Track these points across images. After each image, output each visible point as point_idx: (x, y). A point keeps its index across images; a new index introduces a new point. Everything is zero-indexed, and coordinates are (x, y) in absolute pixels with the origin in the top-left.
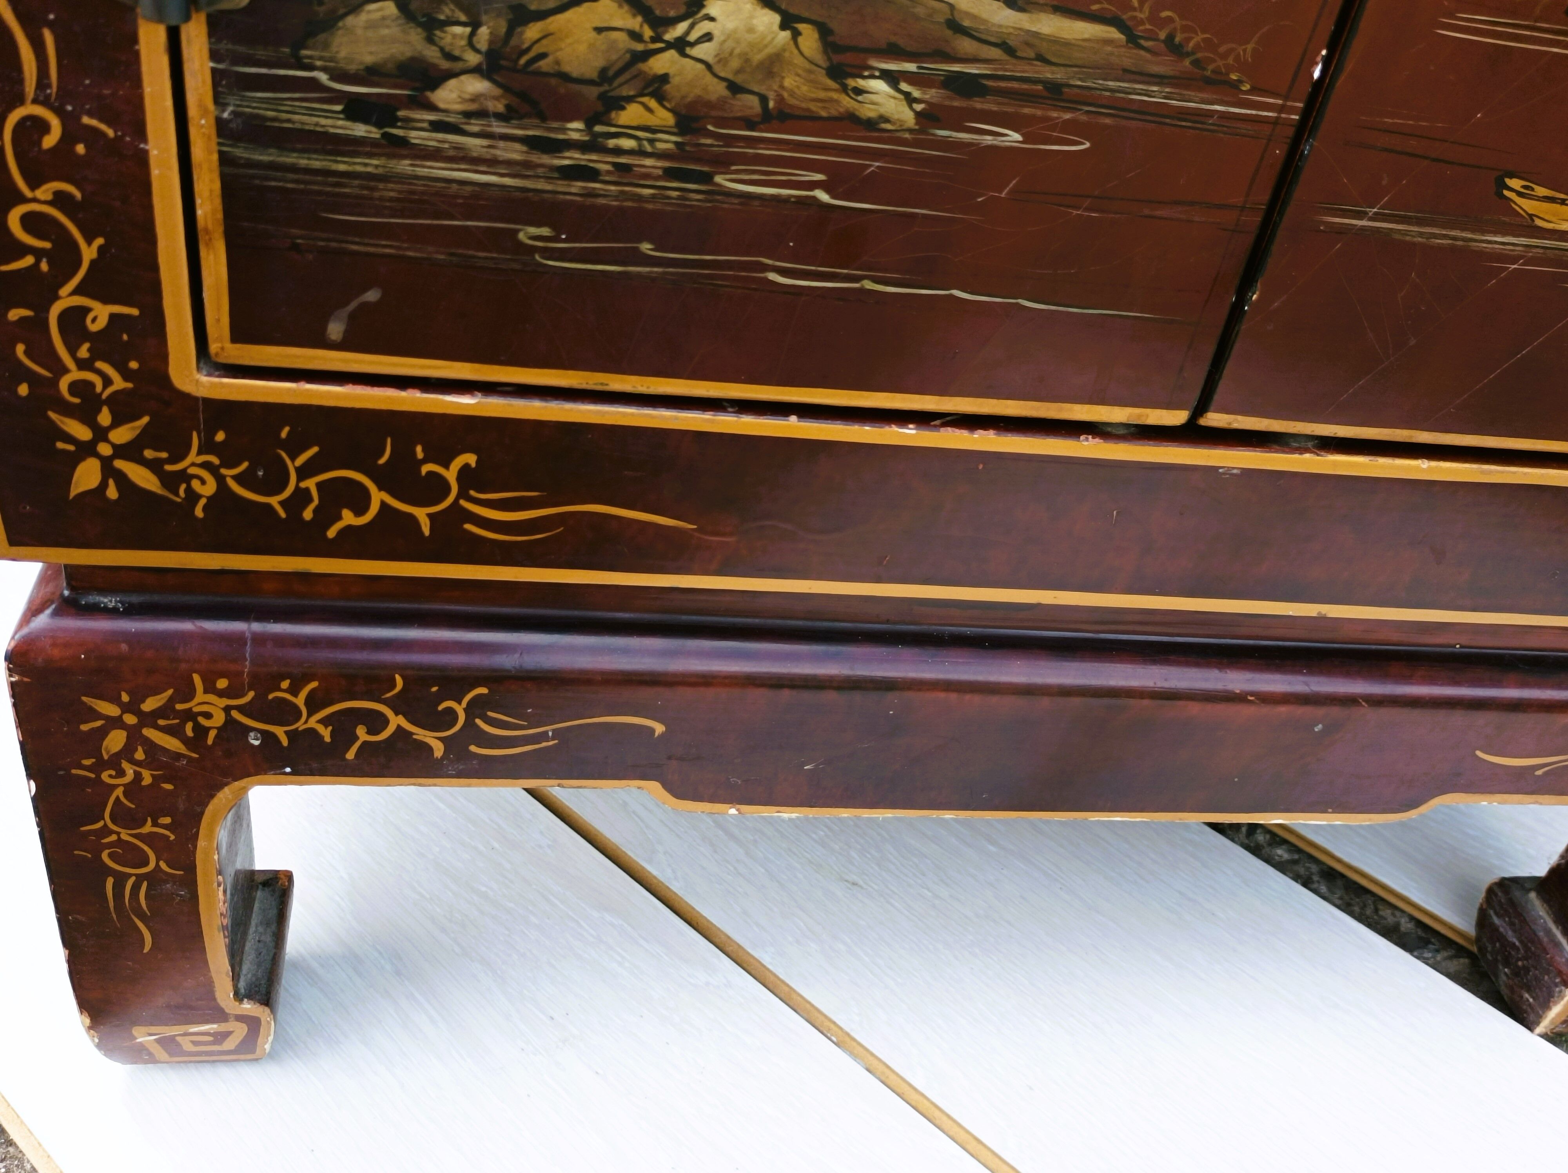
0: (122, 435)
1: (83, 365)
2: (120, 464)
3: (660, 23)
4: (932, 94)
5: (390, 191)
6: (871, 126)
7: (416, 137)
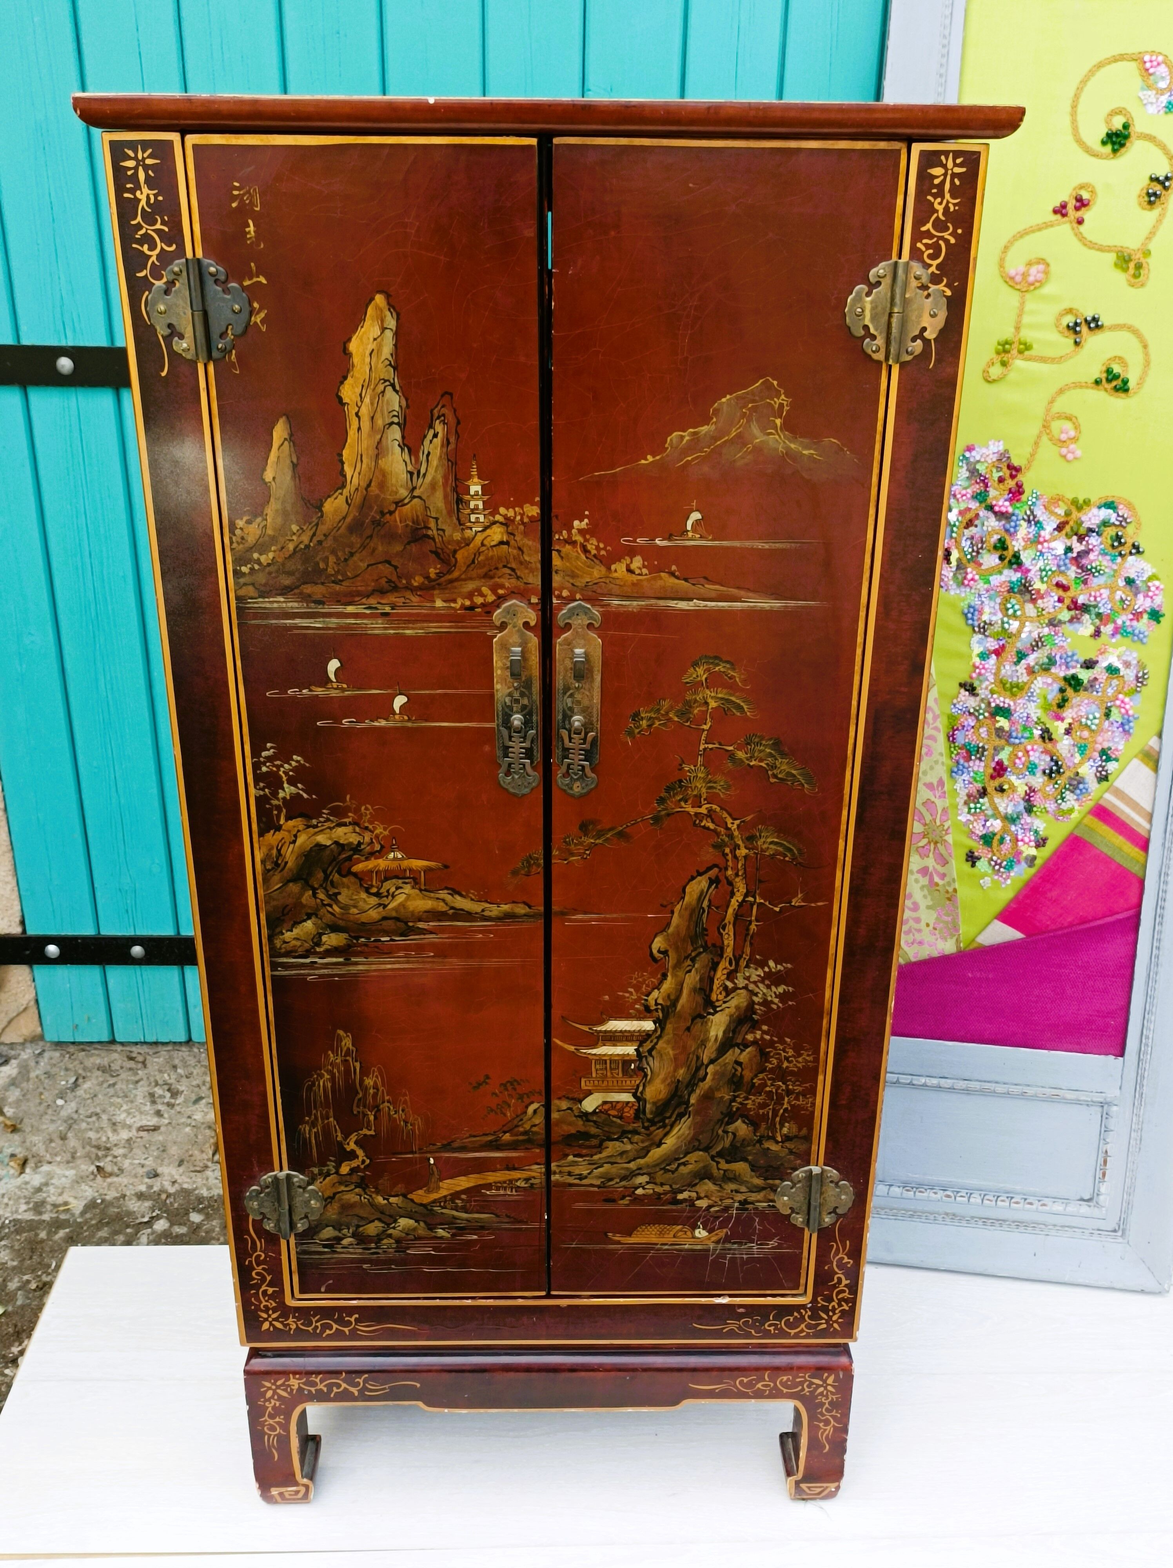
0: (275, 1316)
1: (267, 1301)
2: (274, 1323)
3: (388, 1225)
4: (454, 1231)
5: (333, 1261)
6: (441, 1238)
7: (338, 1250)
